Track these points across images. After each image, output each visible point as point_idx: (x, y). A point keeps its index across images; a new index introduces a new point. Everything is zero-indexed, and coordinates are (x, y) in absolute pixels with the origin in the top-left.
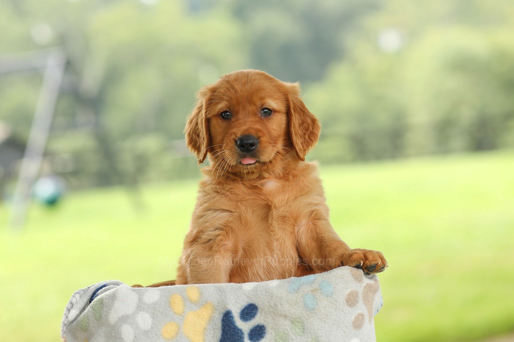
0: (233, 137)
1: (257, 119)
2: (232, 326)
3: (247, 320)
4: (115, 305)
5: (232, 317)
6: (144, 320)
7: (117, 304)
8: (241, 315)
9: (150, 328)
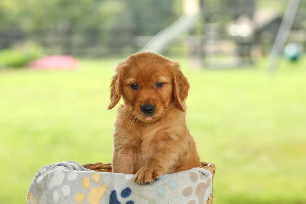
0: (139, 104)
1: (154, 91)
2: (115, 200)
3: (125, 197)
4: (52, 179)
5: (116, 194)
6: (66, 190)
7: (54, 179)
8: (122, 194)
9: (68, 195)
